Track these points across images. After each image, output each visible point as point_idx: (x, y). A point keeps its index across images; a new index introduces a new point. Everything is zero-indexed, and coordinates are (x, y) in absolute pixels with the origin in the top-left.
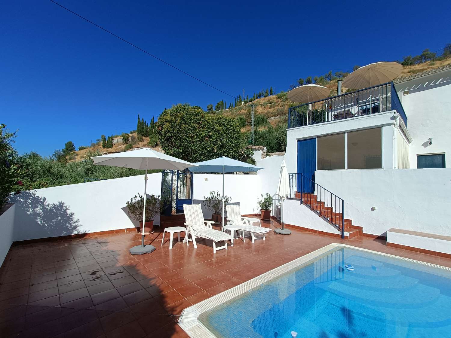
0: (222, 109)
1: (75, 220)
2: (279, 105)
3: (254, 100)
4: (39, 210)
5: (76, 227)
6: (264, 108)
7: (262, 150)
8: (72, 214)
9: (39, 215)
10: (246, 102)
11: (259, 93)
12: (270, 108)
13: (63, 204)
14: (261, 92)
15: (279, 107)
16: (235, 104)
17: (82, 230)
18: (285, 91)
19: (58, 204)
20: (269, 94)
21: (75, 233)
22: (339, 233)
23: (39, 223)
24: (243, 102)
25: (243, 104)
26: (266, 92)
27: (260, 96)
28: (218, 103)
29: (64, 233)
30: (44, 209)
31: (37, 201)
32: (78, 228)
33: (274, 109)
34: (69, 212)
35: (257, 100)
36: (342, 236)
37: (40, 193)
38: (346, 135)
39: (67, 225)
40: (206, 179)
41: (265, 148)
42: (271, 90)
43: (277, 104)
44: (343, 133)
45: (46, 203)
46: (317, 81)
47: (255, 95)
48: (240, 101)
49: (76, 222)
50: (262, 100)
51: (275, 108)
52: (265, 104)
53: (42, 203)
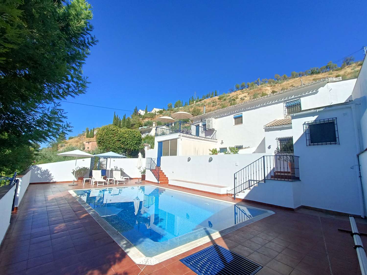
0: (179, 107)
1: (52, 176)
2: (219, 104)
3: (203, 100)
4: (39, 172)
5: (52, 179)
6: (209, 106)
7: (148, 146)
8: (51, 174)
9: (39, 174)
10: (197, 102)
11: (206, 94)
12: (213, 106)
13: (48, 170)
14: (208, 94)
15: (219, 106)
16: (189, 103)
17: (54, 180)
18: (226, 93)
19: (46, 170)
20: (214, 95)
21: (52, 181)
22: (157, 182)
23: (39, 177)
24: (195, 102)
25: (194, 103)
26: (212, 94)
27: (207, 97)
28: (177, 102)
29: (47, 181)
30: (41, 172)
31: (39, 169)
32: (53, 179)
33: (216, 108)
34: (50, 173)
35: (205, 100)
36: (158, 183)
37: (40, 166)
38: (170, 141)
39: (49, 178)
40: (114, 161)
41: (149, 145)
42: (216, 93)
43: (218, 103)
44: (169, 140)
45: (42, 169)
46: (249, 85)
47: (203, 96)
48: (193, 101)
49: (52, 177)
50: (208, 100)
51: (216, 106)
52: (209, 103)
53: (40, 169)
